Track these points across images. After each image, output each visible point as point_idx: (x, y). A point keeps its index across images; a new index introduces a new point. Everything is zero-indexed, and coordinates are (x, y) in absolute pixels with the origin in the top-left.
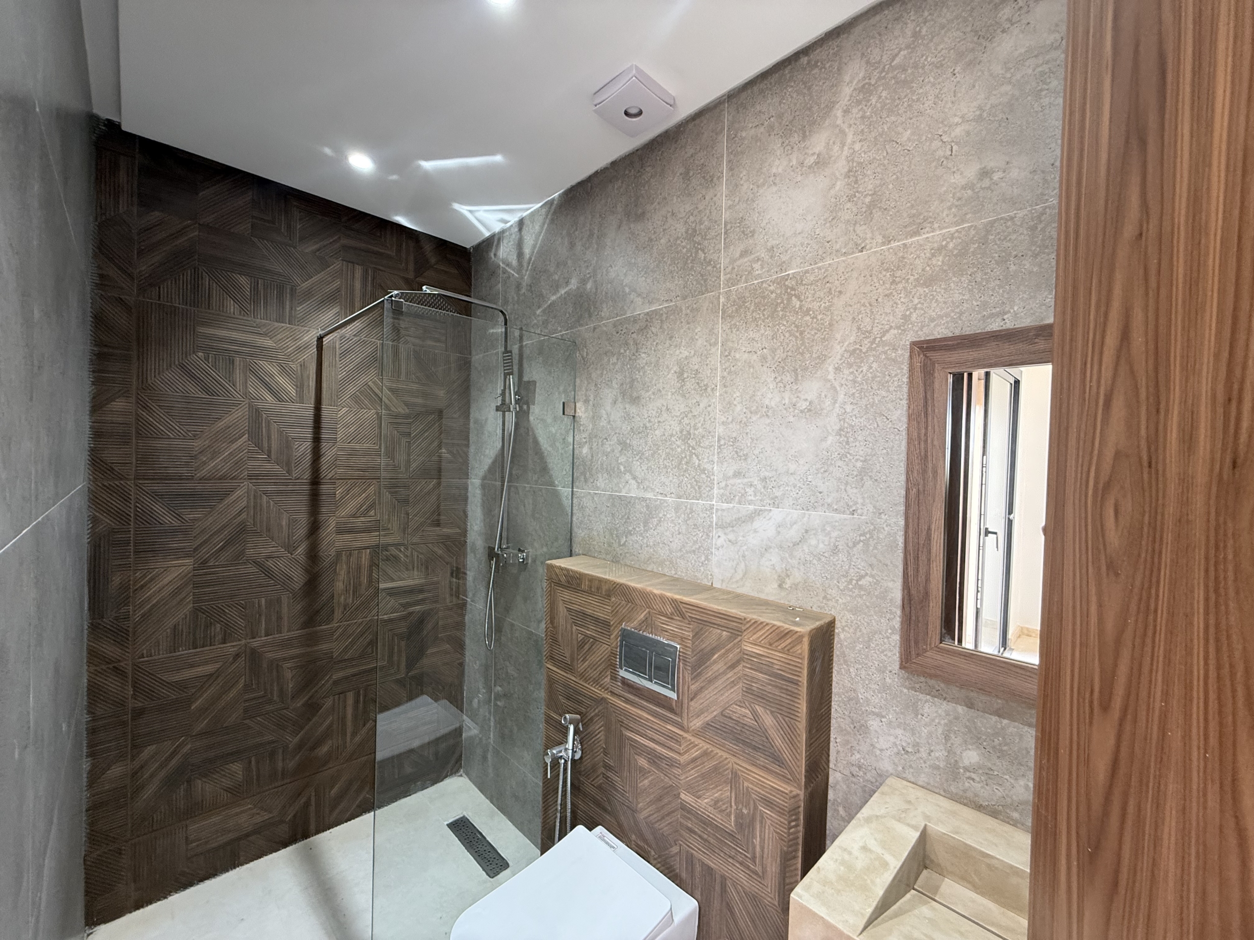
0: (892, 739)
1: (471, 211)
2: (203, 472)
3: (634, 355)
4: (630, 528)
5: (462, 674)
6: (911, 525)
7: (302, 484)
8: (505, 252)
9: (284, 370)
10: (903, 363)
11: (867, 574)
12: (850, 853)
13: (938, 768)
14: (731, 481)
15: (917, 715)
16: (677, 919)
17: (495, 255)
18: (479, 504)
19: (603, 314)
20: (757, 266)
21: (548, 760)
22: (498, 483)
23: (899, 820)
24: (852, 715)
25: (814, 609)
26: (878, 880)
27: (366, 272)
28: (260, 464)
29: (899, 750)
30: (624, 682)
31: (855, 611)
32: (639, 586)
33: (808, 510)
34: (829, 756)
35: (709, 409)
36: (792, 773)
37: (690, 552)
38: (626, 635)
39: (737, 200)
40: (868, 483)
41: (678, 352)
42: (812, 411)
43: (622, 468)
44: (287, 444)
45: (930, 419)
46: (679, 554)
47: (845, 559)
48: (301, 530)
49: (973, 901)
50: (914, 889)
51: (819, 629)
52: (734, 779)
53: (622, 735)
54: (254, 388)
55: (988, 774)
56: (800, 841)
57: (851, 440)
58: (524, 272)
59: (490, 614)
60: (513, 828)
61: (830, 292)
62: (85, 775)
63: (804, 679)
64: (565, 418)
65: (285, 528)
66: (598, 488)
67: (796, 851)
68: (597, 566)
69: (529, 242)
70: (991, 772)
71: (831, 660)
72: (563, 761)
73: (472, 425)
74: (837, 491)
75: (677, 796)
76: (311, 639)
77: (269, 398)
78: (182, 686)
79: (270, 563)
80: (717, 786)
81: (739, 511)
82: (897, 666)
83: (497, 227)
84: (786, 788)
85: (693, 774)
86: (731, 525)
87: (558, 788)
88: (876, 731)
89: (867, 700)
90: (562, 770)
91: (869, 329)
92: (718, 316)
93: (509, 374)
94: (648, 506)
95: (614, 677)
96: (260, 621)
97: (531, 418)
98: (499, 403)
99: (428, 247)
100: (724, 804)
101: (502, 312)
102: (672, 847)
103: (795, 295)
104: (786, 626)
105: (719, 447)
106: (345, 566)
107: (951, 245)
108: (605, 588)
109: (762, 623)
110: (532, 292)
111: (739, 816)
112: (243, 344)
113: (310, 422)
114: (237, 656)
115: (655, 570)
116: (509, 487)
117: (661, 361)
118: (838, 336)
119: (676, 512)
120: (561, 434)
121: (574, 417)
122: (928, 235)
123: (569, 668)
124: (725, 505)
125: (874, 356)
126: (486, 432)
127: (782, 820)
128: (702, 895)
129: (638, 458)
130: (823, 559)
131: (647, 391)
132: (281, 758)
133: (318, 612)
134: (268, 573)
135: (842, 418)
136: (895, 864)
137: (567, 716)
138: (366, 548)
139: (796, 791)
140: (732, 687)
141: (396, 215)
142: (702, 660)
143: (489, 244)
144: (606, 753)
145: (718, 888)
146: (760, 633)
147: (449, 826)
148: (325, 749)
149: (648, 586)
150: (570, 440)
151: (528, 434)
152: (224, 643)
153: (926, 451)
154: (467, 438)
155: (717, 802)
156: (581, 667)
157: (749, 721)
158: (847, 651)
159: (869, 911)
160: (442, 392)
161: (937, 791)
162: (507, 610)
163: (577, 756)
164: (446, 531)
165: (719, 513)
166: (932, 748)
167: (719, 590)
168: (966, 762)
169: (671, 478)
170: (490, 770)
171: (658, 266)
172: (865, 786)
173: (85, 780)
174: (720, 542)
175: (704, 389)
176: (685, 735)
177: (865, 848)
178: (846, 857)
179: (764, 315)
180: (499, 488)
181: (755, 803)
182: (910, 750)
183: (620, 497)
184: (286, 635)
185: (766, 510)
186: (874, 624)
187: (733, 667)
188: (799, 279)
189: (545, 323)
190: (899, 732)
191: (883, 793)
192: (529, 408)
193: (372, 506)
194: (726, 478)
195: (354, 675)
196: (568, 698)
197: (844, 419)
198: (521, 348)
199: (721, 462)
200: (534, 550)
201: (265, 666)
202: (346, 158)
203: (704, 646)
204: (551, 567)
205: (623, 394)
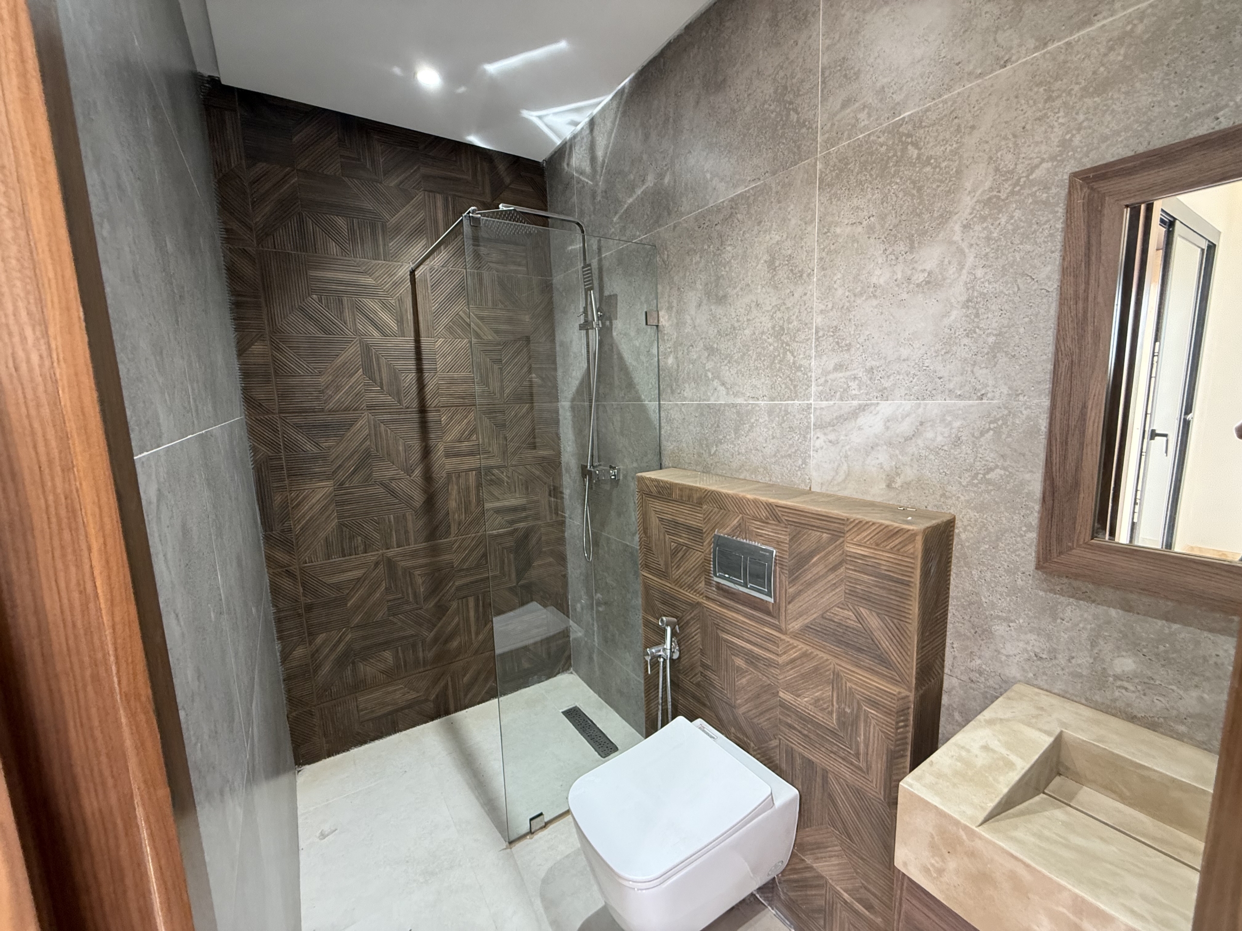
0: (1021, 644)
1: (540, 117)
2: (331, 405)
3: (718, 249)
4: (721, 437)
5: (565, 585)
6: (1059, 404)
7: (411, 412)
8: (578, 160)
9: (385, 306)
10: (1057, 204)
11: (997, 466)
12: (968, 751)
13: (1080, 676)
14: (831, 376)
15: (1055, 620)
16: (778, 803)
17: (568, 165)
18: (570, 426)
19: (683, 209)
20: (862, 116)
21: (648, 658)
22: (587, 404)
23: (1029, 725)
24: (972, 619)
25: (929, 508)
26: (1001, 779)
27: (446, 200)
28: (376, 395)
29: (1030, 656)
30: (719, 587)
31: (981, 508)
32: (730, 492)
33: (924, 399)
34: (944, 661)
35: (805, 298)
36: (901, 675)
37: (785, 456)
38: (719, 542)
39: (837, 37)
40: (1002, 359)
41: (768, 237)
42: (932, 283)
43: (710, 375)
44: (395, 376)
45: (1093, 268)
46: (773, 460)
47: (969, 452)
48: (416, 455)
49: (1119, 811)
50: (1044, 793)
51: (935, 529)
52: (836, 679)
53: (718, 637)
54: (363, 326)
55: (1147, 685)
56: (909, 740)
57: (982, 311)
58: (598, 177)
59: (587, 530)
60: (620, 718)
61: (958, 130)
62: (278, 654)
63: (917, 578)
64: (649, 329)
65: (402, 454)
66: (685, 399)
67: (905, 750)
68: (688, 477)
69: (602, 143)
70: (1152, 682)
71: (948, 562)
72: (662, 660)
73: (558, 349)
74: (962, 374)
75: (776, 694)
76: (434, 551)
77: (376, 333)
78: (338, 587)
79: (393, 485)
80: (817, 686)
81: (840, 408)
82: (1032, 566)
83: (568, 132)
84: (895, 690)
85: (791, 674)
86: (831, 424)
87: (658, 684)
88: (1003, 637)
89: (993, 605)
90: (661, 668)
91: (1012, 167)
92: (814, 188)
93: (591, 289)
94: (738, 413)
95: (708, 583)
96: (391, 535)
97: (614, 334)
98: (582, 322)
99: (501, 167)
100: (824, 703)
101: (578, 224)
102: (771, 740)
103: (912, 143)
104: (896, 525)
105: (817, 340)
106: (455, 487)
107: (1140, 28)
108: (696, 496)
109: (867, 523)
110: (607, 198)
111: (841, 714)
112: (348, 284)
113: (412, 355)
114: (377, 564)
115: (748, 478)
116: (597, 407)
117: (750, 250)
118: (968, 185)
119: (769, 416)
120: (645, 346)
121: (657, 326)
122: (1105, 22)
123: (664, 574)
124: (824, 404)
125: (1016, 202)
126: (571, 354)
127: (889, 720)
128: (802, 785)
129: (726, 362)
130: (942, 453)
131: (735, 288)
132: (421, 649)
133: (437, 526)
134: (393, 493)
135: (970, 286)
136: (1022, 765)
137: (664, 618)
138: (472, 470)
139: (905, 693)
140: (834, 590)
141: (469, 134)
142: (801, 562)
143: (562, 152)
144: (702, 652)
145: (819, 780)
146: (865, 534)
147: (563, 713)
148: (455, 644)
149: (742, 491)
150: (655, 351)
151: (612, 350)
152: (366, 553)
153: (1085, 312)
154: (554, 362)
155: (817, 700)
156: (676, 574)
157: (853, 623)
158: (969, 552)
159: (991, 805)
160: (527, 317)
161: (1078, 699)
162: (603, 524)
163: (676, 656)
164: (542, 453)
165: (818, 413)
166: (1073, 655)
167: (818, 494)
168: (1118, 670)
169: (763, 380)
170: (596, 669)
171: (743, 141)
172: (986, 692)
173: (279, 657)
174: (818, 443)
175: (798, 276)
176: (783, 637)
177: (986, 748)
178: (964, 753)
179: (871, 175)
180: (588, 408)
181: (858, 703)
182: (1044, 656)
183: (708, 406)
184: (413, 547)
185: (872, 404)
186: (1005, 522)
187: (834, 569)
188: (918, 122)
189: (623, 229)
190: (1032, 637)
191: (1009, 699)
192: (611, 323)
193: (474, 431)
194: (826, 373)
195: (472, 583)
196: (664, 603)
197: (973, 287)
198: (600, 260)
199: (819, 355)
200: (625, 465)
201: (400, 573)
202: (415, 74)
203: (802, 549)
204: (642, 478)
205: (708, 294)
